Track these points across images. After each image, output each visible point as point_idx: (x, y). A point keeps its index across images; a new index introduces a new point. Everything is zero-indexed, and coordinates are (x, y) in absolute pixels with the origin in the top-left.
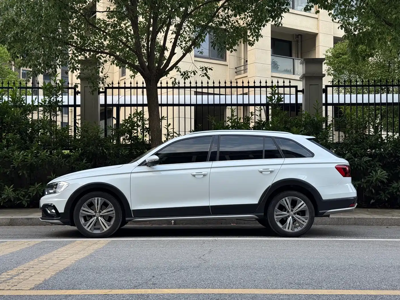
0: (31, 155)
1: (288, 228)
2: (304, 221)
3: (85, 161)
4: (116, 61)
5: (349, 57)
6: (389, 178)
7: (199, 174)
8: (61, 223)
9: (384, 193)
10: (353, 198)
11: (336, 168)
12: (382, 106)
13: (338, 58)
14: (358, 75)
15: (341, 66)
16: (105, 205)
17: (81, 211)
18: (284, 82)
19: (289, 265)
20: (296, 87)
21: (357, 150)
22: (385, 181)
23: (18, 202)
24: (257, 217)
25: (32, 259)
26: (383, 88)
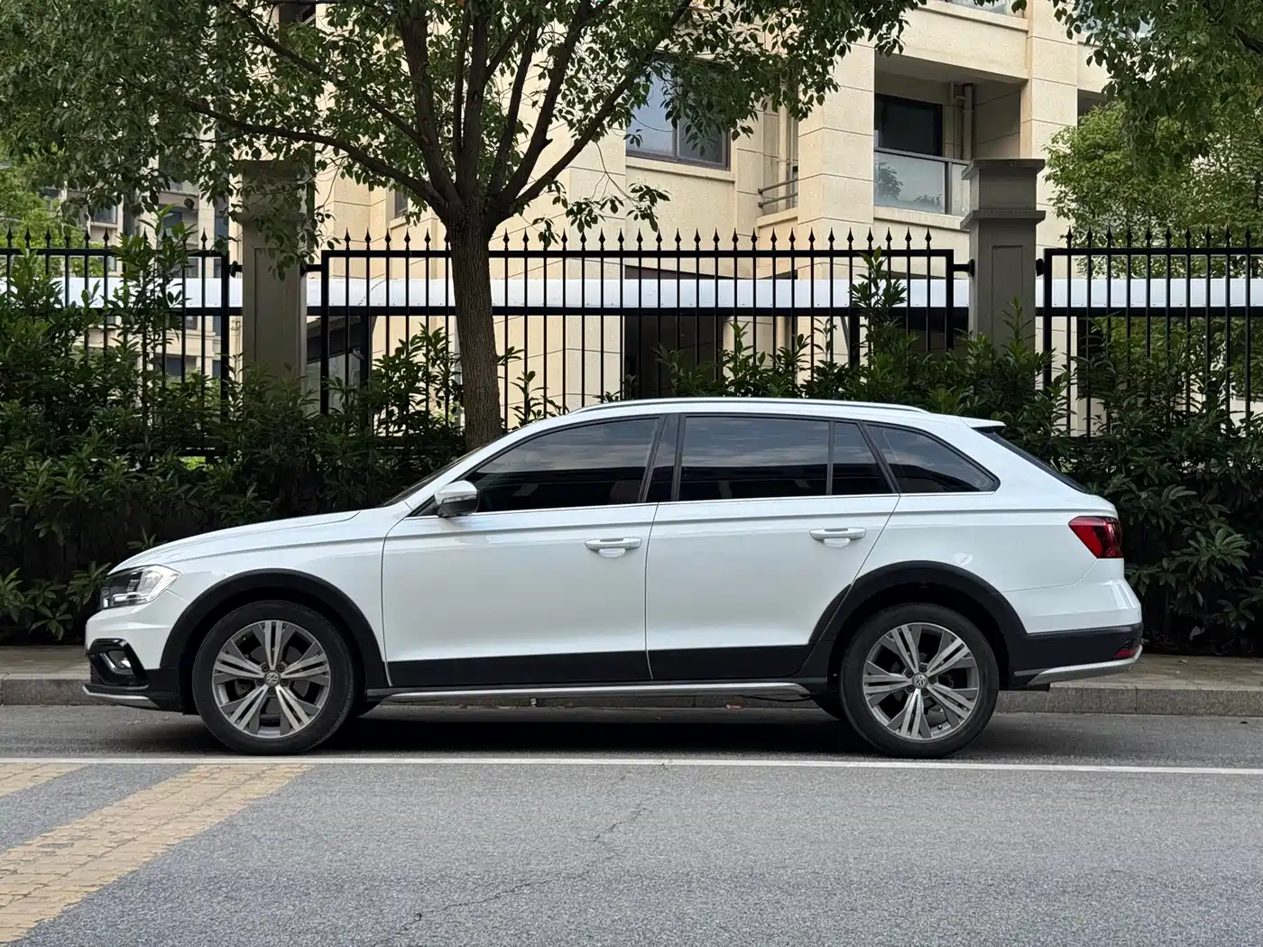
0: (75, 472)
1: (910, 728)
2: (962, 705)
3: (254, 491)
4: (358, 165)
5: (1125, 157)
6: (1254, 557)
7: (613, 544)
8: (151, 704)
9: (1237, 607)
10: (1129, 629)
11: (1071, 527)
12: (1233, 319)
13: (1090, 160)
14: (1155, 214)
15: (1099, 187)
16: (296, 646)
17: (218, 666)
18: (908, 238)
19: (897, 873)
20: (949, 254)
21: (1148, 463)
22: (1240, 565)
23: (34, 626)
24: (804, 691)
25: (23, 837)
26: (1238, 257)
